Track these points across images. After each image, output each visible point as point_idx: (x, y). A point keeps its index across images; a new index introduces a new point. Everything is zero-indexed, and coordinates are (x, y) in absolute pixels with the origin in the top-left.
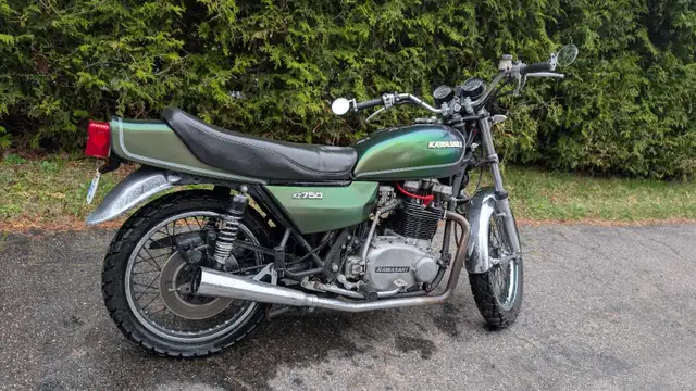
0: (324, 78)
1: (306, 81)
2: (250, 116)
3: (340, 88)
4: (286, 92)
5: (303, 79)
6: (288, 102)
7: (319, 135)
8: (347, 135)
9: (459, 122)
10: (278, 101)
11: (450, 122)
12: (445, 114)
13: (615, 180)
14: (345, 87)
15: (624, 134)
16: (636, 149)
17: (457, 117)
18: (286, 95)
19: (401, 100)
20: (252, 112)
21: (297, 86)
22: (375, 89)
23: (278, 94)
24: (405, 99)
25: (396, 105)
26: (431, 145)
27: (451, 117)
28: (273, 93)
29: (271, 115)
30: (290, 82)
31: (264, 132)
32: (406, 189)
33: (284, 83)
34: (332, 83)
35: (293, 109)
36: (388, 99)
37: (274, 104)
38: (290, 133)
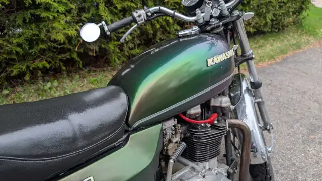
0: (73, 6)
1: (58, 11)
2: (19, 49)
3: (89, 11)
4: (44, 23)
5: (56, 10)
6: (48, 31)
7: (82, 51)
8: (103, 46)
9: (218, 27)
10: (40, 32)
11: (208, 28)
12: (201, 21)
13: (257, 38)
14: (92, 10)
15: (262, 11)
16: (267, 18)
17: (215, 22)
18: (45, 26)
19: (153, 14)
20: (19, 45)
21: (51, 17)
22: (116, 8)
23: (38, 26)
24: (157, 12)
25: (149, 20)
26: (210, 63)
27: (207, 23)
28: (33, 26)
29: (37, 44)
30: (44, 14)
31: (35, 59)
32: (190, 116)
33: (39, 16)
34: (82, 10)
35: (53, 36)
36: (140, 16)
37: (38, 35)
38: (58, 54)
